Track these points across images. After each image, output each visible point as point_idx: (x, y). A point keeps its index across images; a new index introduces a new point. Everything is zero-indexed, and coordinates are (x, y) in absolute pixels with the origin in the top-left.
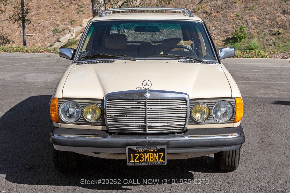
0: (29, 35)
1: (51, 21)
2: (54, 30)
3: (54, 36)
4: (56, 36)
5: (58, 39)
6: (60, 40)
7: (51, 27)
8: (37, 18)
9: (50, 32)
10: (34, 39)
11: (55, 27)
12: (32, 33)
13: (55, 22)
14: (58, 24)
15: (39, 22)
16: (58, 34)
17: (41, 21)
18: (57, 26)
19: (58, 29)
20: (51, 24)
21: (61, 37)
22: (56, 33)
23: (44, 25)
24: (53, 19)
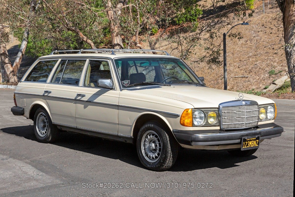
0: (244, 77)
1: (268, 62)
2: (270, 72)
3: (269, 78)
4: (272, 78)
5: (273, 81)
6: (275, 82)
7: (267, 69)
8: (254, 59)
9: (266, 74)
10: (248, 81)
11: (272, 68)
12: (247, 75)
13: (272, 64)
14: (275, 65)
15: (255, 64)
16: (274, 76)
17: (258, 62)
18: (273, 67)
19: (275, 71)
20: (268, 66)
21: (277, 79)
22: (272, 75)
23: (261, 67)
24: (270, 60)
